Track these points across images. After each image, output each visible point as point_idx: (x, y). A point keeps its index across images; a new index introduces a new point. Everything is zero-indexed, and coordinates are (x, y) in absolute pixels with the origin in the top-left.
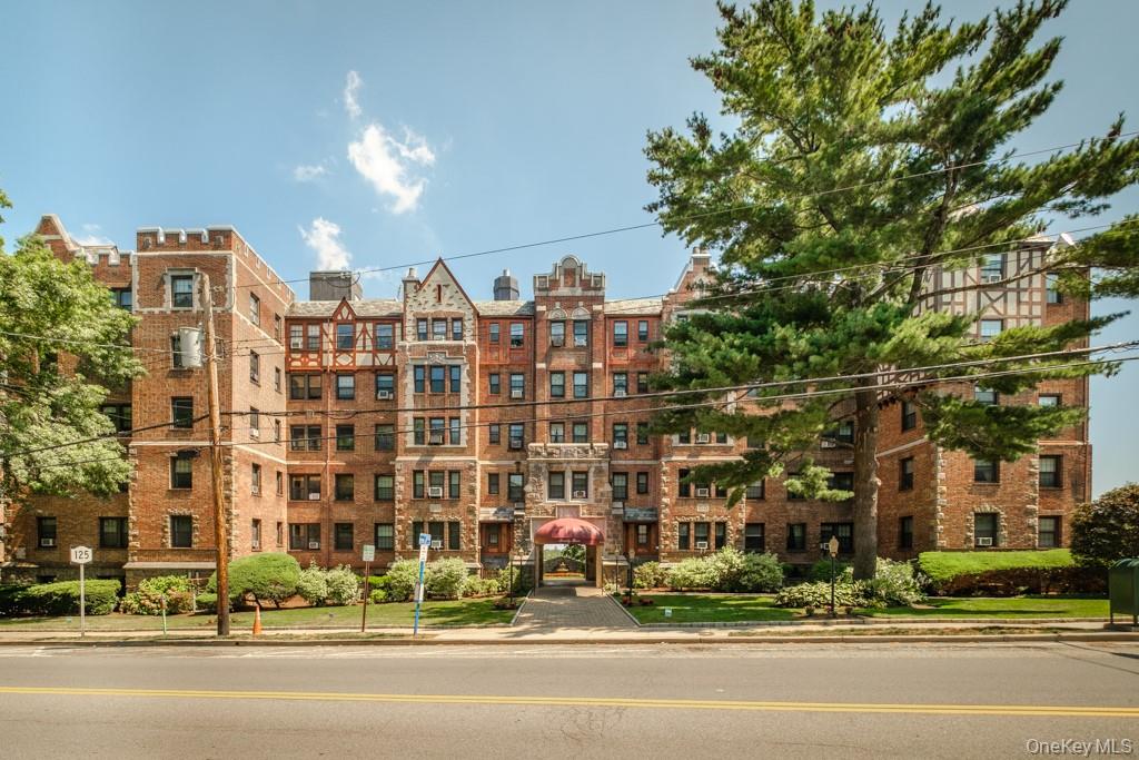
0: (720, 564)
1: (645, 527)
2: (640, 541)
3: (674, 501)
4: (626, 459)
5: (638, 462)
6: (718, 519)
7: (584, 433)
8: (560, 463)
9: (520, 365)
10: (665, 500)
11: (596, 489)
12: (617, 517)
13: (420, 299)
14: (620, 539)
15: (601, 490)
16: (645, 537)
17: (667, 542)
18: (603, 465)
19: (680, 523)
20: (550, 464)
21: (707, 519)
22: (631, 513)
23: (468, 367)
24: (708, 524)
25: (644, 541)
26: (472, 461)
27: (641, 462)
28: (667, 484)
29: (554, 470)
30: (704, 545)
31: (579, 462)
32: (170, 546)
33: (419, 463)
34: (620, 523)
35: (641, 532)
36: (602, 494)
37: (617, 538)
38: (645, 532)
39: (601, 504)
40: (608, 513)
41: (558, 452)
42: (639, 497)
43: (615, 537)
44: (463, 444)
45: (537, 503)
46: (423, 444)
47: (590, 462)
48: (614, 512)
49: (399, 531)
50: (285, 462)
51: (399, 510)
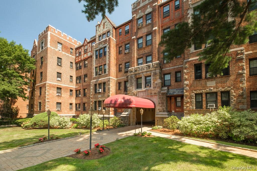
0: (215, 119)
1: (180, 98)
2: (178, 105)
3: (192, 82)
4: (170, 67)
5: (175, 67)
6: (223, 90)
7: (151, 60)
8: (139, 74)
9: (128, 40)
10: (186, 82)
11: (154, 82)
12: (163, 94)
13: (100, 30)
14: (165, 104)
15: (156, 82)
16: (180, 103)
17: (188, 105)
18: (157, 71)
19: (196, 94)
20: (136, 75)
21: (215, 90)
22: (171, 92)
23: (108, 46)
24: (216, 93)
25: (180, 105)
26: (108, 78)
27: (177, 67)
28: (187, 74)
29: (138, 77)
30: (213, 106)
31: (147, 72)
32: (39, 110)
33: (96, 81)
34: (165, 97)
35: (178, 101)
36: (156, 84)
37: (163, 104)
38: (180, 100)
39: (156, 89)
40: (159, 92)
41: (138, 69)
42: (176, 84)
43: (162, 103)
44: (107, 73)
45: (132, 91)
46: (97, 75)
47: (151, 71)
48: (162, 92)
49: (91, 105)
50: (75, 87)
51: (91, 98)
